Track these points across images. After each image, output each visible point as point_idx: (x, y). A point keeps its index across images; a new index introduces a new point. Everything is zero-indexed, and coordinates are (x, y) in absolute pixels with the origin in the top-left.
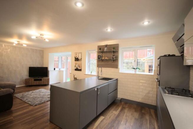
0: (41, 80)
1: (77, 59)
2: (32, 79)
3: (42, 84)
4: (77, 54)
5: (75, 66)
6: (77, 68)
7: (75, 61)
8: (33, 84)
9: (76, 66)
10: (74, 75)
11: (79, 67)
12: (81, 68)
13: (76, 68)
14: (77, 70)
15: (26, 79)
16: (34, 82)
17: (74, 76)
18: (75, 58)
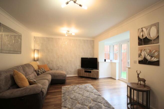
0: (90, 72)
1: (143, 41)
2: (83, 70)
3: (92, 77)
4: (144, 29)
5: (140, 55)
6: (145, 59)
7: (140, 44)
8: (84, 76)
9: (143, 54)
10: (139, 72)
11: (152, 57)
12: (159, 58)
13: (141, 59)
14: (144, 62)
15: (78, 70)
16: (84, 74)
17: (138, 75)
18: (139, 38)
